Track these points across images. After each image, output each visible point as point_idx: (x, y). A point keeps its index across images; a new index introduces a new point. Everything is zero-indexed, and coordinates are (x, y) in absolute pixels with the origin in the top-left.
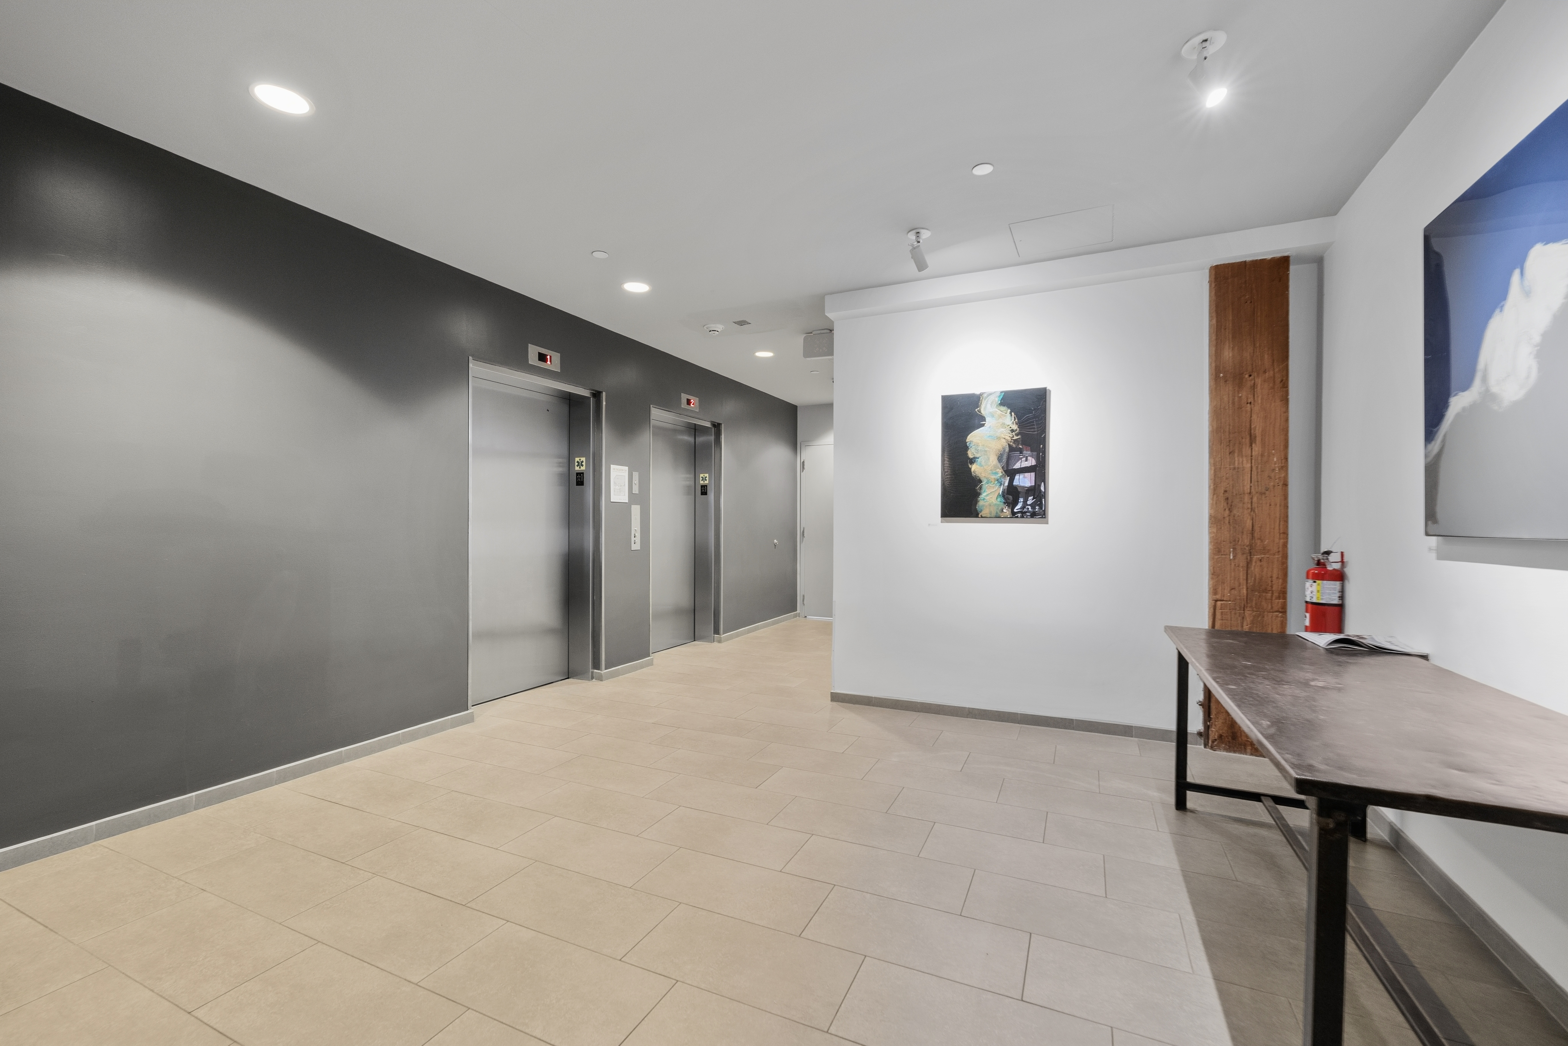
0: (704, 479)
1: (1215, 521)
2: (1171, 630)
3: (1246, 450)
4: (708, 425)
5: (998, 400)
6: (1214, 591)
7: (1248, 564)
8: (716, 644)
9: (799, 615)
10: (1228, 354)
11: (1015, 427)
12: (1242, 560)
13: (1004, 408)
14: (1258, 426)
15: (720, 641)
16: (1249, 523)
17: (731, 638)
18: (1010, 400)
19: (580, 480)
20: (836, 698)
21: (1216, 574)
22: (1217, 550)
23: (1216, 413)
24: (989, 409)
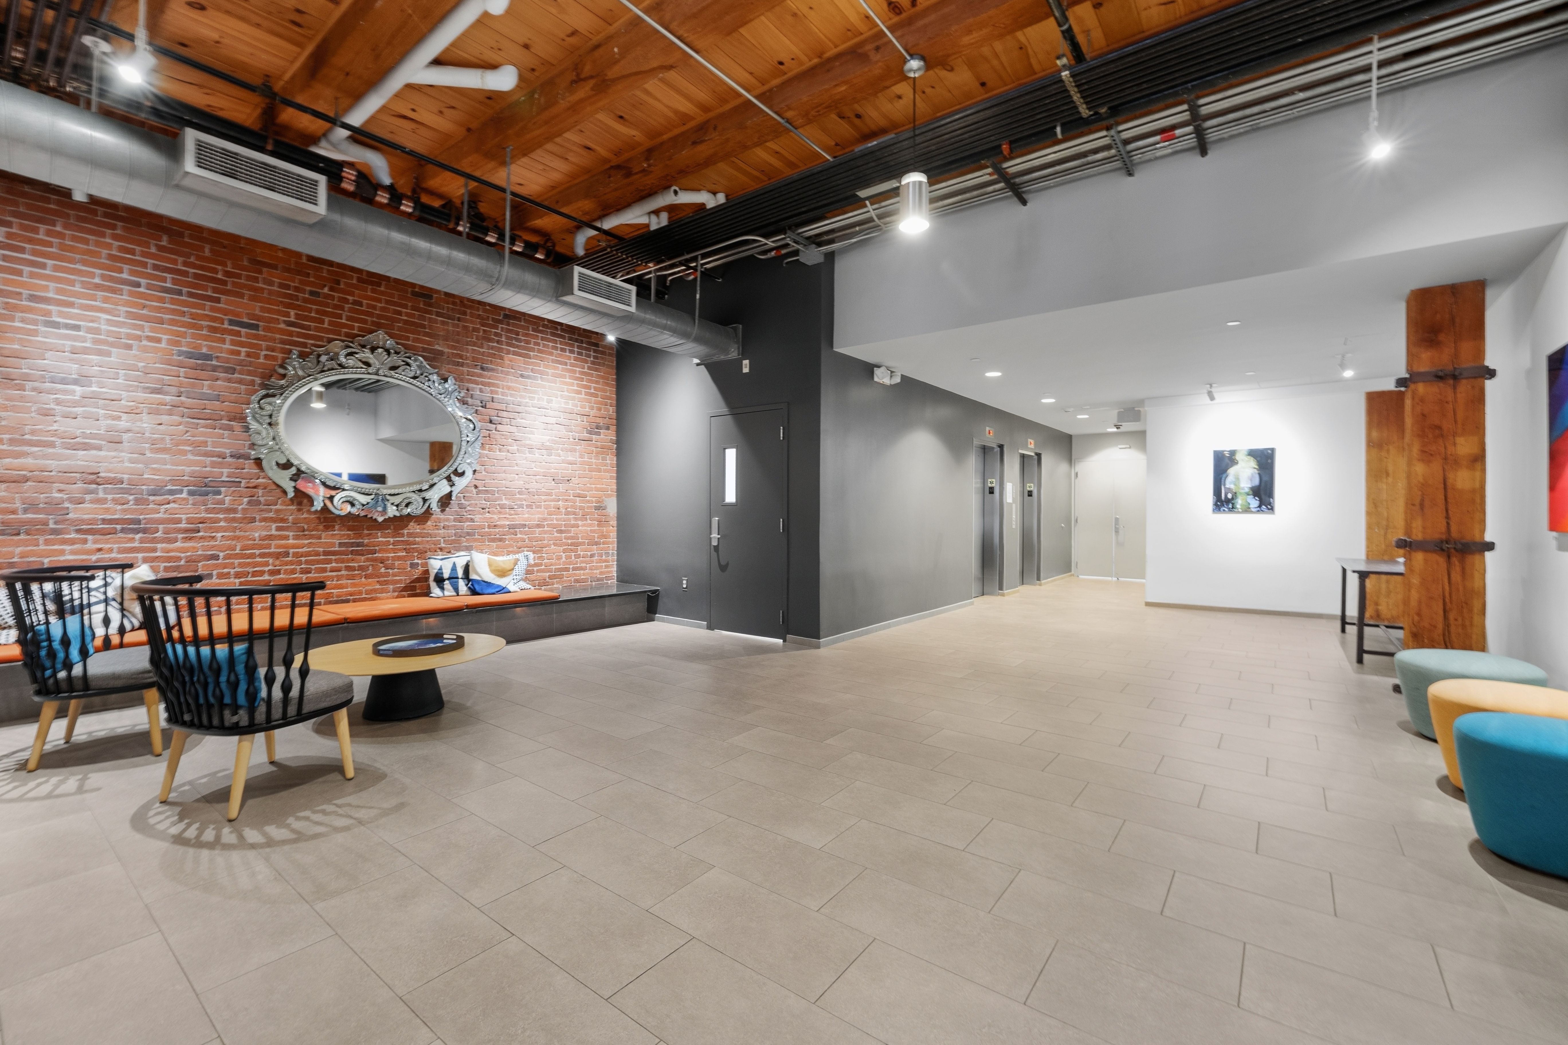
0: (1030, 487)
1: (1369, 514)
2: (1338, 559)
3: (1385, 480)
4: (1033, 454)
5: (1246, 453)
6: (1368, 547)
7: (1386, 534)
8: (1038, 587)
9: (1073, 575)
10: (1375, 434)
11: (1257, 467)
12: (1382, 532)
13: (1249, 457)
14: (1391, 469)
15: (1040, 585)
16: (1385, 514)
17: (1048, 583)
18: (1252, 453)
19: (992, 491)
20: (1148, 604)
21: (1369, 539)
22: (1370, 527)
23: (1369, 462)
24: (1240, 457)
